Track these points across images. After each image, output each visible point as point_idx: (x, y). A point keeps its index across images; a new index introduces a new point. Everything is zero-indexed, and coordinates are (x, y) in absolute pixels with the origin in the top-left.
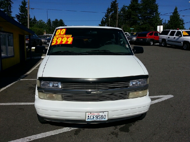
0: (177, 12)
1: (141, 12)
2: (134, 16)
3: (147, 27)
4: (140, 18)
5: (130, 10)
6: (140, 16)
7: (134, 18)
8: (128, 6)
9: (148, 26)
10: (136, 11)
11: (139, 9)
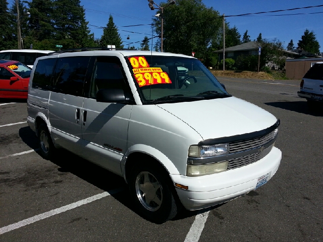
0: (113, 24)
1: (56, 17)
2: (44, 22)
3: (71, 44)
4: (55, 26)
5: (36, 10)
6: (56, 24)
7: (44, 25)
8: (29, 2)
9: (72, 42)
10: (47, 14)
11: (51, 11)
